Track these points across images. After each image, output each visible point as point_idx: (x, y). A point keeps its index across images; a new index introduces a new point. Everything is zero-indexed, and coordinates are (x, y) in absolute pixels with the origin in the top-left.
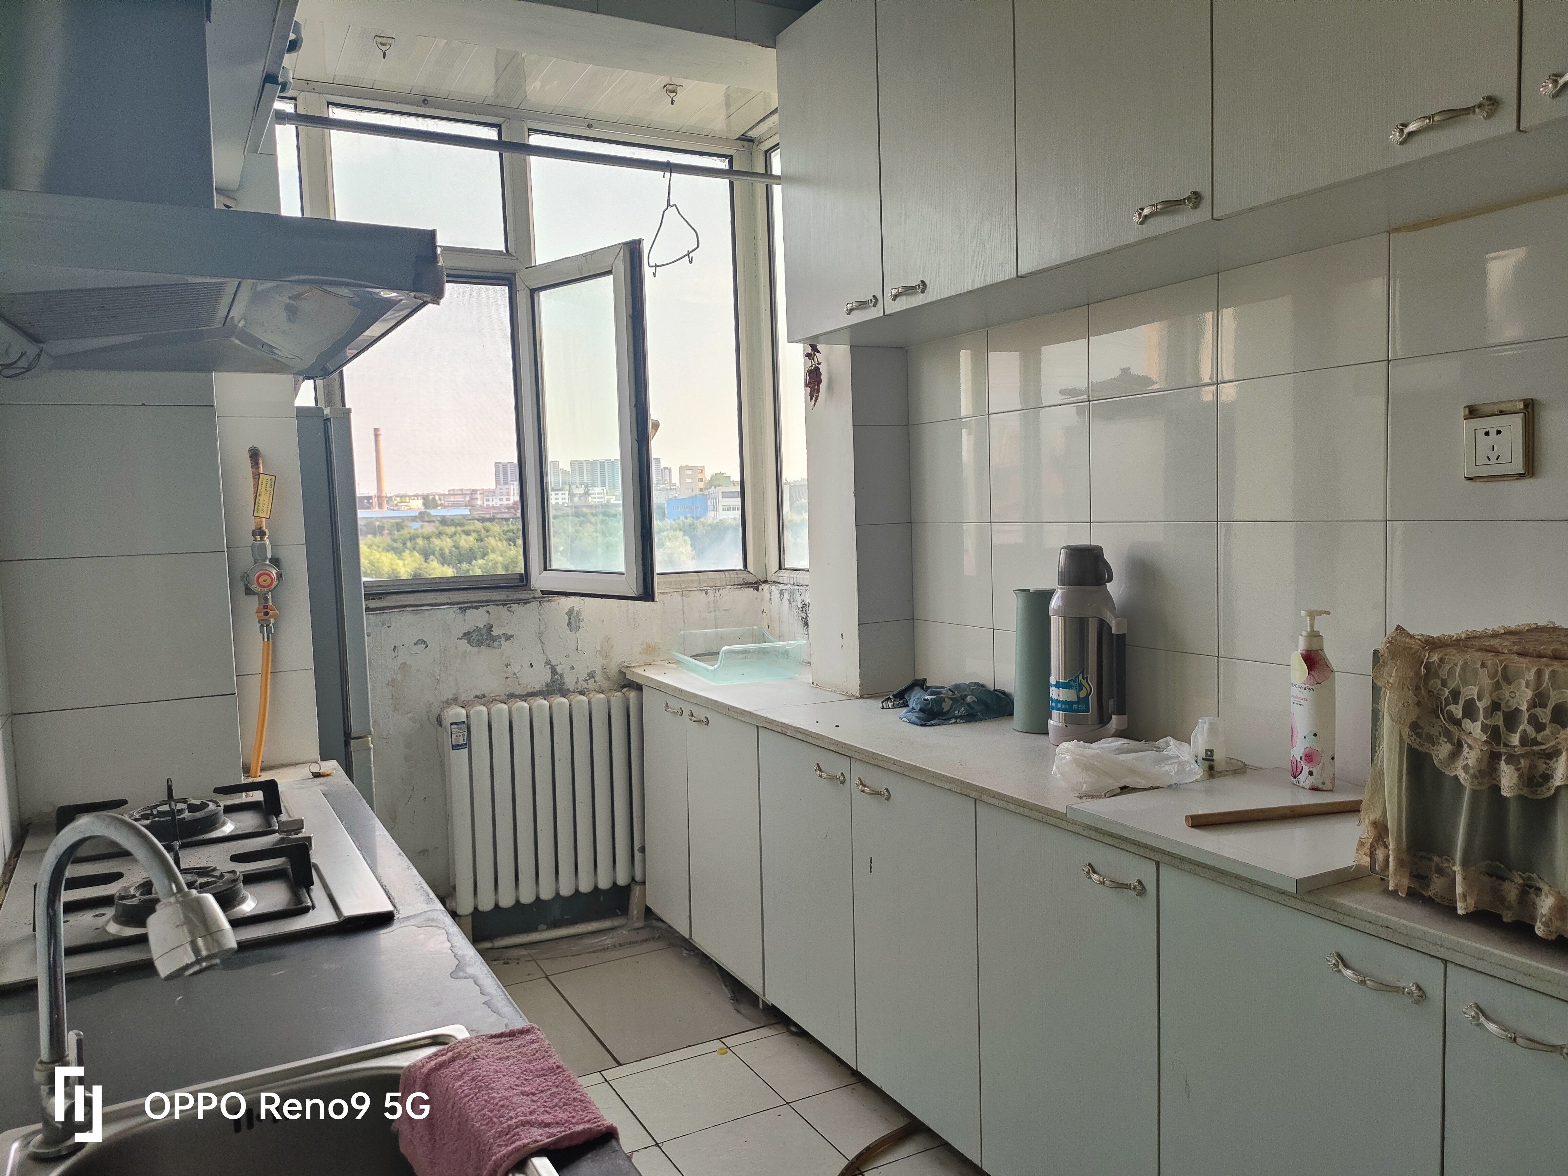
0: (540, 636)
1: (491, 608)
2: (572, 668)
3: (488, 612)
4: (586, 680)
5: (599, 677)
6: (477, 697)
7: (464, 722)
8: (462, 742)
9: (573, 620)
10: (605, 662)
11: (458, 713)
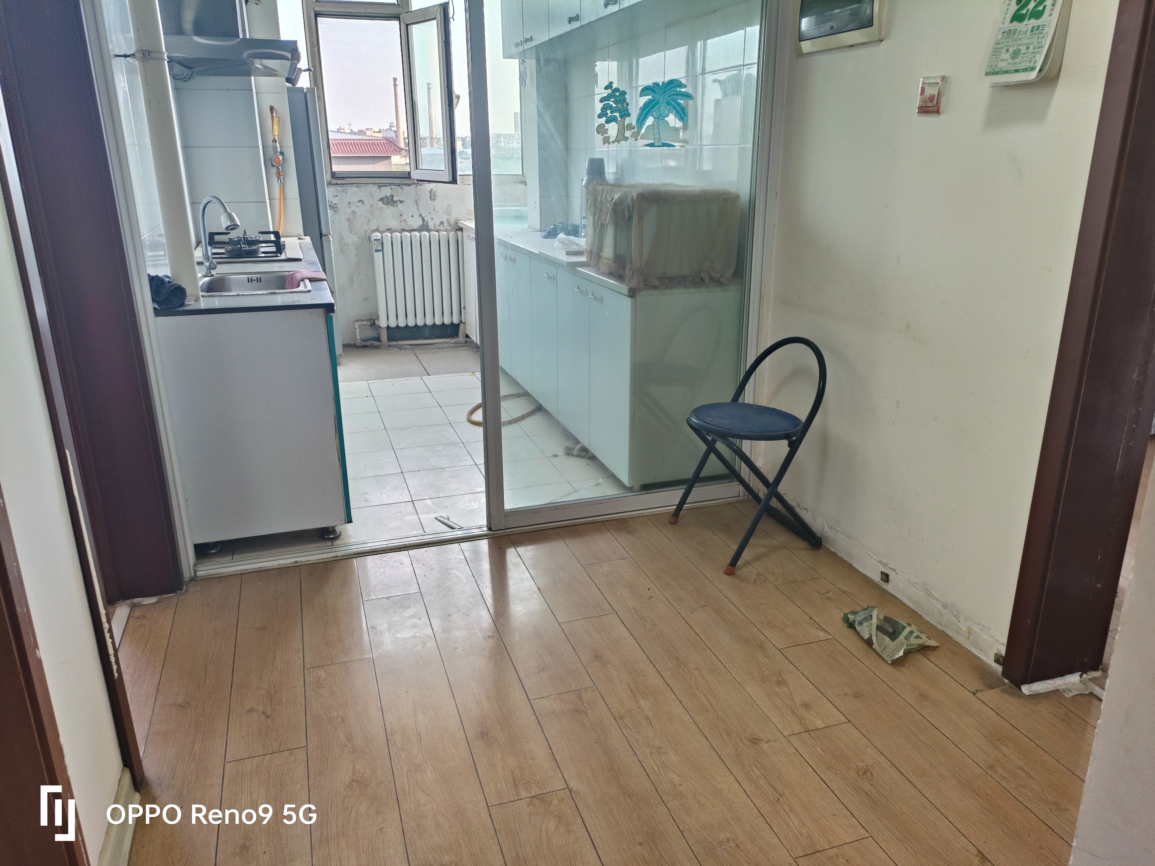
0: (416, 202)
1: (393, 187)
2: (432, 219)
3: (391, 189)
4: (439, 225)
5: (445, 224)
6: (387, 229)
7: (380, 240)
8: (379, 249)
9: (432, 196)
10: (448, 217)
11: (378, 235)
